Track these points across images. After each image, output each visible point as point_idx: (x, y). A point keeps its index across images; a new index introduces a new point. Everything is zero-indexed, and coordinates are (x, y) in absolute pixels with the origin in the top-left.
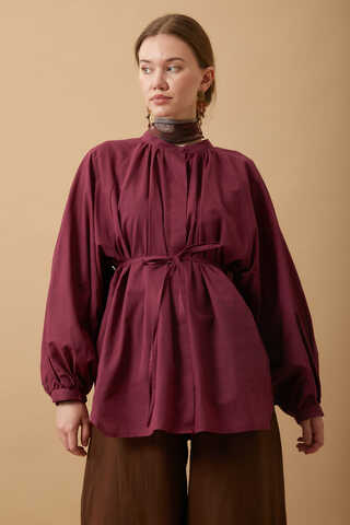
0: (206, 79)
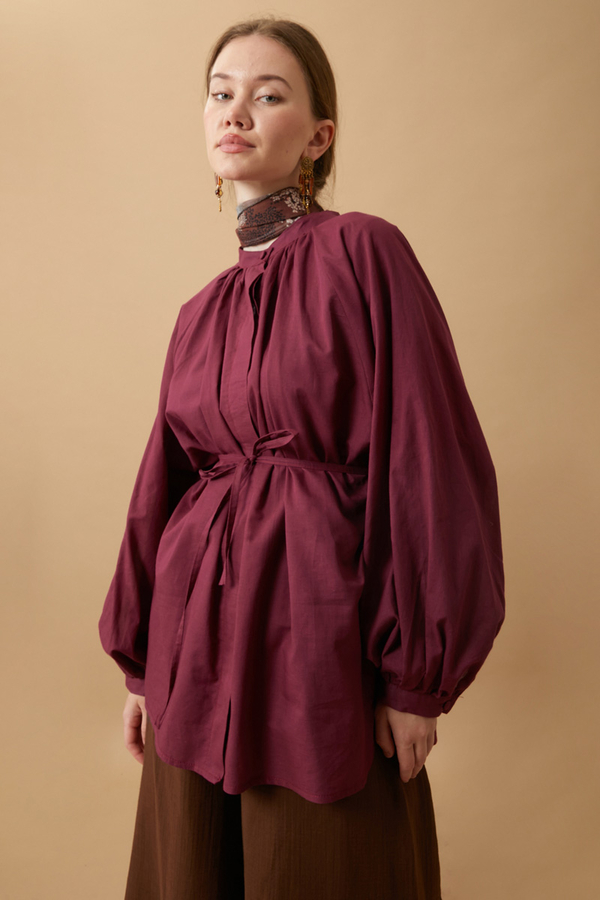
0: (318, 138)
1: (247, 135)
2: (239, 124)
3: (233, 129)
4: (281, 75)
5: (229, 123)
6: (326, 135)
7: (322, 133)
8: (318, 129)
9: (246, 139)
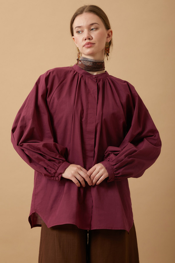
1: (92, 41)
2: (89, 39)
3: (88, 41)
4: (96, 22)
5: (86, 39)
6: (110, 34)
7: (109, 33)
8: (108, 33)
9: (92, 42)
